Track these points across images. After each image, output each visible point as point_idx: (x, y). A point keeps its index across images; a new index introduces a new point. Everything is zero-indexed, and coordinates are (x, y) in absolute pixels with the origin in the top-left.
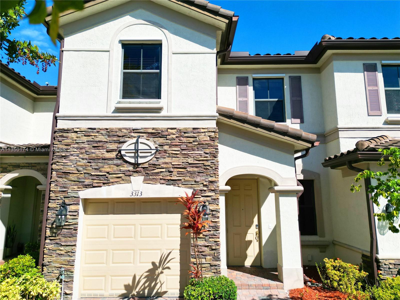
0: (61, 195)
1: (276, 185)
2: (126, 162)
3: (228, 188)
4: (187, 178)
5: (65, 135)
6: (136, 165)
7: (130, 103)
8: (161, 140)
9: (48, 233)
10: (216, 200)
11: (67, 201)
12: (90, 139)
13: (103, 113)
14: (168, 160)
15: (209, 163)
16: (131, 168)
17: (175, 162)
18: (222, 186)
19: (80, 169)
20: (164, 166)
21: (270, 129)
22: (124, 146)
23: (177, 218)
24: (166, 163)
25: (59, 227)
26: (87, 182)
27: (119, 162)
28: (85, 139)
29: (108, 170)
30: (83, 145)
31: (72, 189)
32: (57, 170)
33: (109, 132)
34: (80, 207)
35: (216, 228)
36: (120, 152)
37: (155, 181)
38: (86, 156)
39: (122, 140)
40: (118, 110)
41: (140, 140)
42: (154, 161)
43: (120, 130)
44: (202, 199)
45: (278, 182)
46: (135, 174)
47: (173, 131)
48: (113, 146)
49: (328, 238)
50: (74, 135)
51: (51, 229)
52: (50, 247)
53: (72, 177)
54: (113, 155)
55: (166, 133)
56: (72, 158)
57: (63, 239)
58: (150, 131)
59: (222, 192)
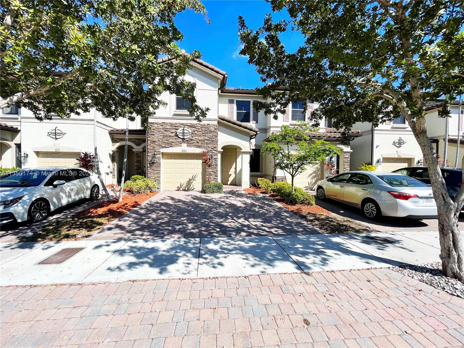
0: (152, 151)
1: (242, 149)
2: (179, 138)
3: (222, 150)
4: (205, 145)
5: (152, 125)
6: (183, 139)
7: (180, 112)
8: (194, 129)
9: (149, 166)
10: (216, 155)
11: (155, 153)
12: (163, 127)
13: (168, 116)
14: (197, 137)
15: (214, 139)
16: (181, 140)
17: (200, 138)
18: (220, 149)
19: (160, 140)
20: (195, 140)
21: (240, 126)
22: (178, 131)
23: (200, 162)
24: (196, 139)
25: (153, 163)
26: (163, 145)
27: (176, 137)
28: (161, 127)
29: (172, 141)
30: (160, 130)
31: (157, 148)
32: (150, 140)
33: (171, 125)
34: (161, 156)
35: (217, 165)
36: (176, 133)
37: (191, 146)
38: (162, 135)
39: (177, 128)
40: (175, 115)
41: (185, 129)
42: (191, 138)
43: (176, 124)
44: (211, 154)
45: (242, 147)
46: (183, 143)
47: (199, 125)
48: (174, 131)
49: (263, 173)
50: (156, 125)
51: (150, 164)
52: (150, 171)
53: (156, 143)
54: (173, 134)
55: (196, 126)
56: (156, 135)
57: (155, 168)
58: (189, 125)
59: (219, 152)
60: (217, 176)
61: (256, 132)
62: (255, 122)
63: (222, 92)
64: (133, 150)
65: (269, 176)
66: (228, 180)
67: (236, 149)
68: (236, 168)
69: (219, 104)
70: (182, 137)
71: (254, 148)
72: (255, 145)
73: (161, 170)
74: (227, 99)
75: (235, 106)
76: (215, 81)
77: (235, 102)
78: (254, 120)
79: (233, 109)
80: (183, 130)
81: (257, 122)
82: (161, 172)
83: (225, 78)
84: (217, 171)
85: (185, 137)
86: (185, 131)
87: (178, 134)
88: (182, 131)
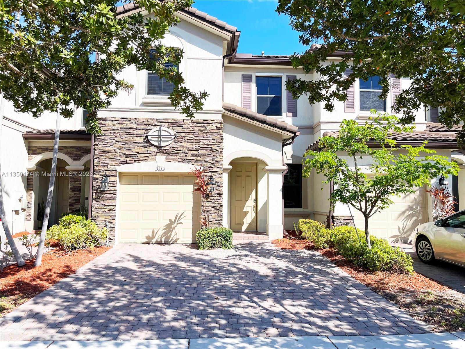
0: (102, 169)
1: (267, 165)
2: (152, 145)
3: (231, 167)
4: (199, 158)
5: (103, 122)
6: (159, 147)
7: (154, 98)
8: (179, 129)
9: (94, 197)
10: (220, 175)
11: (107, 173)
12: (123, 126)
13: (133, 106)
14: (184, 144)
15: (215, 147)
16: (155, 149)
17: (190, 145)
18: (226, 165)
19: (116, 149)
20: (181, 149)
21: (263, 122)
22: (150, 133)
23: (190, 189)
24: (183, 147)
25: (103, 192)
26: (122, 159)
27: (147, 144)
28: (119, 126)
29: (138, 151)
30: (117, 131)
31: (111, 164)
32: (98, 150)
33: (138, 121)
34: (117, 178)
35: (220, 195)
36: (147, 137)
37: (173, 160)
38: (120, 140)
39: (148, 127)
40: (145, 104)
42: (173, 145)
43: (147, 120)
44: (210, 174)
45: (267, 162)
46: (159, 154)
47: (188, 122)
48: (142, 132)
49: (309, 210)
50: (110, 123)
51: (96, 193)
52: (96, 206)
53: (111, 156)
54: (141, 139)
55: (183, 123)
56: (109, 141)
57: (106, 201)
58: (170, 121)
59: (225, 170)
60: (221, 216)
61: (294, 133)
62: (291, 114)
63: (230, 62)
64: (67, 168)
65: (321, 214)
66: (242, 224)
67: (256, 164)
68: (256, 200)
69: (225, 84)
70: (156, 144)
71: (290, 162)
72: (292, 157)
73: (117, 204)
74: (239, 75)
75: (253, 87)
76: (216, 44)
77: (254, 79)
78: (289, 111)
79: (249, 91)
80: (160, 130)
81: (295, 115)
82: (117, 208)
83: (236, 38)
84: (221, 206)
85: (163, 144)
86: (163, 133)
87: (149, 137)
88: (156, 133)
